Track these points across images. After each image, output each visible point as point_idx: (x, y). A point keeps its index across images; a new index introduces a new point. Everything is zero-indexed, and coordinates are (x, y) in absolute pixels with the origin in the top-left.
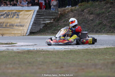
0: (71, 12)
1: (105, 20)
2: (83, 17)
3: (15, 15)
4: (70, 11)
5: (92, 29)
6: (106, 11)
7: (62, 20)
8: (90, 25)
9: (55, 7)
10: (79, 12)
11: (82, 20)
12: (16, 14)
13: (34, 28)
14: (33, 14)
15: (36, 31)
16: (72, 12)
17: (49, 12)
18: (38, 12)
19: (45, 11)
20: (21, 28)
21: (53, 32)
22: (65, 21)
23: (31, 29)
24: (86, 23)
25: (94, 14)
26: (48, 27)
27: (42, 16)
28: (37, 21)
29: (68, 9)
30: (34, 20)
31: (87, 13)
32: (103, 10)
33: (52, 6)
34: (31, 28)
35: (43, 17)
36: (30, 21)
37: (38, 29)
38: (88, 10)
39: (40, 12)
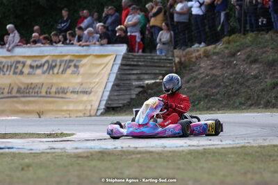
0: (206, 59)
2: (235, 70)
3: (70, 66)
4: (202, 56)
5: (256, 98)
7: (183, 77)
8: (251, 90)
9: (166, 46)
10: (223, 59)
11: (231, 77)
12: (73, 64)
13: (116, 98)
14: (113, 65)
15: (121, 105)
16: (207, 57)
17: (152, 59)
18: (124, 58)
19: (141, 56)
20: (85, 98)
22: (190, 79)
23: (107, 100)
24: (241, 84)
25: (261, 62)
26: (150, 94)
28: (124, 80)
29: (198, 51)
30: (116, 79)
31: (244, 61)
33: (159, 45)
34: (109, 97)
35: (136, 69)
36: (105, 81)
37: (125, 99)
38: (244, 54)
39: (129, 58)
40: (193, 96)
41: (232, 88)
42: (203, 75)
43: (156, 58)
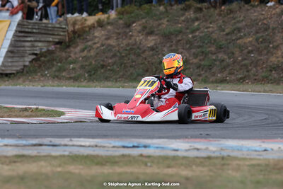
0: (100, 29)
1: (186, 49)
2: (131, 41)
4: (96, 25)
5: (154, 70)
6: (187, 29)
7: (78, 45)
8: (148, 62)
10: (118, 29)
11: (128, 48)
13: (10, 64)
14: (7, 31)
15: (14, 72)
16: (102, 27)
17: (46, 27)
18: (19, 25)
19: (36, 23)
21: (57, 74)
22: (86, 48)
23: (1, 66)
25: (157, 35)
26: (44, 62)
27: (30, 35)
28: (18, 47)
30: (11, 45)
32: (180, 25)
34: (3, 63)
35: (30, 37)
37: (17, 66)
38: (140, 25)
39: (24, 25)
40: (89, 65)
41: (129, 59)
42: (98, 45)
43: (50, 26)
